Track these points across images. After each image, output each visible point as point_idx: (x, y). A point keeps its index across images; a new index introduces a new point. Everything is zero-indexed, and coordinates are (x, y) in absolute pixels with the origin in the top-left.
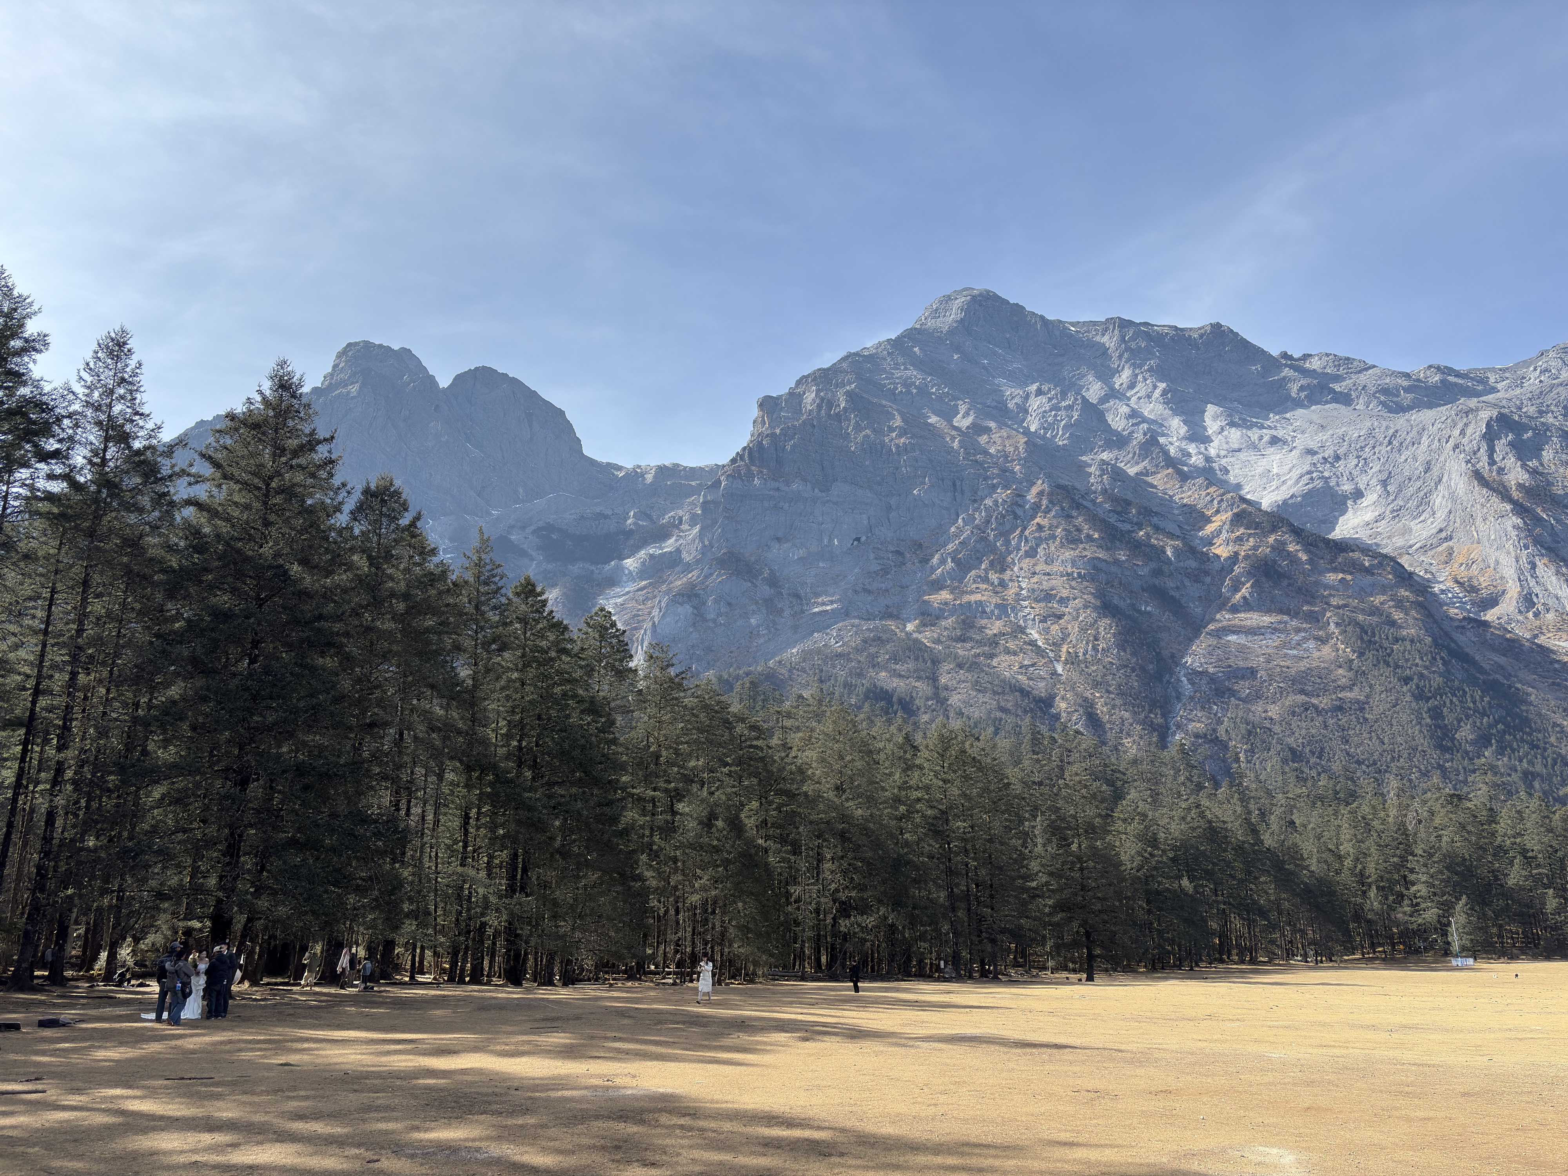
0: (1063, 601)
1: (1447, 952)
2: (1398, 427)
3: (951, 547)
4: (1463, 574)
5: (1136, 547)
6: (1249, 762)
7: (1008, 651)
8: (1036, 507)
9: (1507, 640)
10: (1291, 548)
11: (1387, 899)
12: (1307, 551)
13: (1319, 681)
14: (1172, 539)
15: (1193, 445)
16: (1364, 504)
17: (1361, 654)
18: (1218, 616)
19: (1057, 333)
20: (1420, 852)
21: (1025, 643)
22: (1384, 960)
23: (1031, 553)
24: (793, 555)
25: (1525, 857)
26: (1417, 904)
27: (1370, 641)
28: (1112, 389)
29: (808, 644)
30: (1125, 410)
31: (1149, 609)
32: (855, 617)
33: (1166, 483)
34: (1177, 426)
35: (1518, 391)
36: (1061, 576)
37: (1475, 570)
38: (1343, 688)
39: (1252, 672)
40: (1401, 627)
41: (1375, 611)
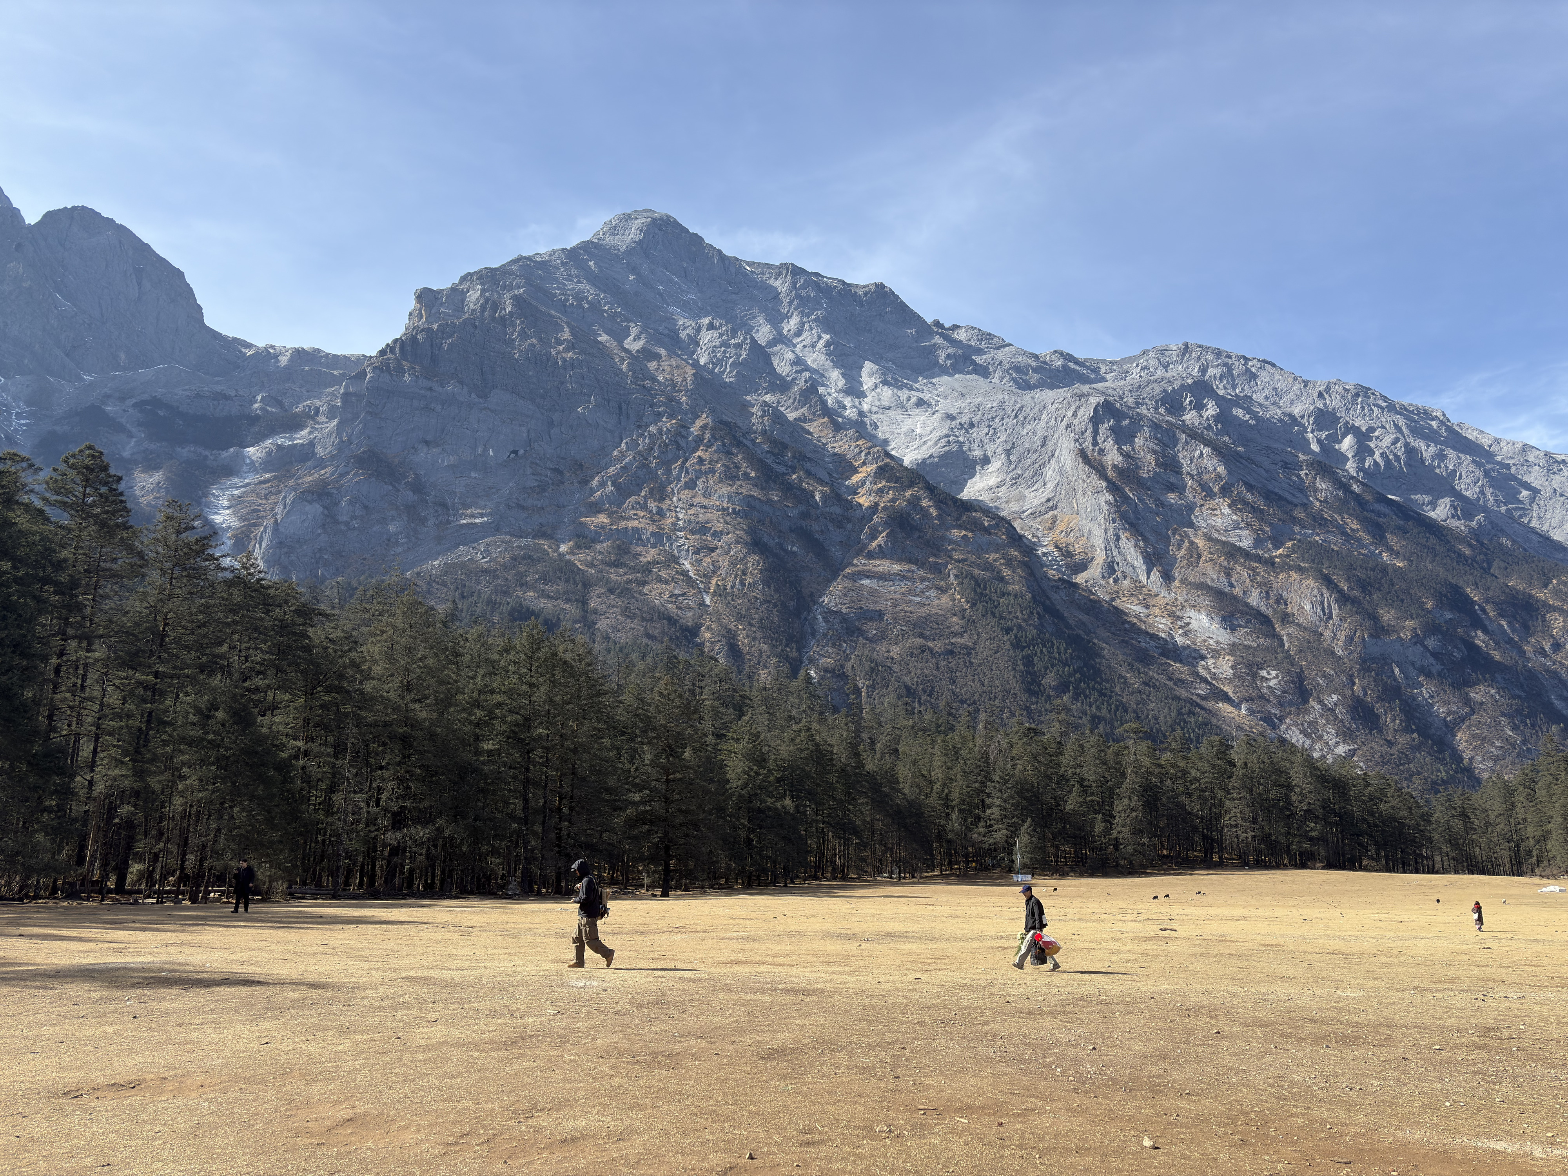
0: (717, 535)
1: (1010, 870)
2: (1024, 403)
3: (612, 470)
4: (1062, 540)
5: (789, 489)
6: (869, 697)
7: (660, 580)
8: (699, 440)
9: (1091, 600)
10: (925, 503)
11: (966, 820)
12: (938, 508)
13: (936, 626)
14: (821, 485)
15: (849, 399)
16: (990, 470)
17: (973, 605)
18: (855, 561)
19: (733, 270)
20: (997, 779)
21: (677, 572)
22: (958, 876)
23: (691, 485)
24: (443, 461)
25: (1082, 786)
26: (991, 826)
27: (981, 594)
28: (780, 333)
29: (451, 558)
30: (789, 356)
31: (795, 549)
32: (506, 533)
33: (821, 431)
34: (836, 378)
35: (1122, 383)
36: (718, 510)
37: (1071, 538)
38: (955, 634)
39: (880, 614)
40: (1008, 583)
41: (988, 567)
